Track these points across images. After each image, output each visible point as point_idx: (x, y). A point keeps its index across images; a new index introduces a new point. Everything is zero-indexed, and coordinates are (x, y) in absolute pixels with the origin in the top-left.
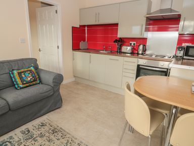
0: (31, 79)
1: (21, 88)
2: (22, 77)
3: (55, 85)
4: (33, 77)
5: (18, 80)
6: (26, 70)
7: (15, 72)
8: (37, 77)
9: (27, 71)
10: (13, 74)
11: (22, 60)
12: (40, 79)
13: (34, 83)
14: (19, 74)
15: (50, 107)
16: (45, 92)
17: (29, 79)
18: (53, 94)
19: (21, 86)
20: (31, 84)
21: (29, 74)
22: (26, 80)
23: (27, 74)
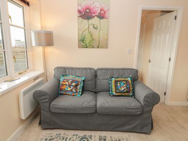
0: (125, 89)
1: (114, 96)
2: (118, 86)
3: (145, 105)
4: (127, 88)
5: (113, 87)
6: (123, 79)
7: (113, 79)
8: (131, 89)
9: (124, 81)
10: (111, 81)
11: (124, 69)
12: (134, 92)
13: (127, 94)
14: (116, 82)
15: (135, 127)
16: (131, 109)
17: (123, 89)
18: (141, 114)
19: (114, 93)
20: (124, 94)
21: (124, 84)
22: (120, 89)
23: (122, 84)
